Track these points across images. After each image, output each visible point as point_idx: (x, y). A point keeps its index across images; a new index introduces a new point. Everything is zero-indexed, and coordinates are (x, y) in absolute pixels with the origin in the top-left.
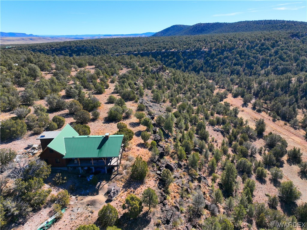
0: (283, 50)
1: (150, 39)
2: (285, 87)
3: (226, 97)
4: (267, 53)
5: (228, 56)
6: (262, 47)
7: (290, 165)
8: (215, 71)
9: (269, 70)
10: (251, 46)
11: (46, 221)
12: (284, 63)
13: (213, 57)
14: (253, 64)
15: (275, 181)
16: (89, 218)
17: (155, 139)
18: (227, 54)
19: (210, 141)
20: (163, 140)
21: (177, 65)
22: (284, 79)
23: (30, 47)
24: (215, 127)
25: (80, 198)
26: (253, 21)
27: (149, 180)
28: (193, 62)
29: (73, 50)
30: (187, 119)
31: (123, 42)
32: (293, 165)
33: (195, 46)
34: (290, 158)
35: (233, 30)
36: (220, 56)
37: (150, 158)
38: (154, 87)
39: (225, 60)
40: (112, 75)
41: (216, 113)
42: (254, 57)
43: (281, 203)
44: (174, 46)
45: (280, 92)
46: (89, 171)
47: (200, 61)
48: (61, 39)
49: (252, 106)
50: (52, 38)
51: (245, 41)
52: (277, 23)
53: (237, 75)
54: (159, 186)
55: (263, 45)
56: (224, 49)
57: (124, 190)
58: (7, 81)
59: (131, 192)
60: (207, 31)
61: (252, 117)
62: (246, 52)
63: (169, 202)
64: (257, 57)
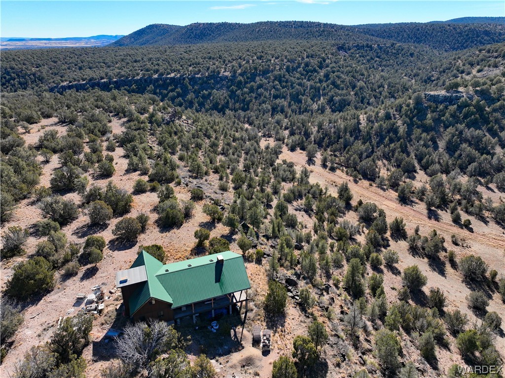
0: (335, 72)
2: (355, 130)
3: (280, 152)
4: (316, 77)
5: (263, 84)
6: (307, 68)
7: (396, 242)
8: (248, 109)
9: (323, 103)
10: (292, 67)
12: (340, 92)
13: (240, 85)
14: (301, 96)
15: (391, 267)
18: (261, 80)
21: (185, 101)
24: (294, 205)
25: (222, 360)
26: (277, 21)
27: (287, 308)
28: (210, 94)
32: (399, 241)
33: (208, 69)
35: (253, 36)
36: (251, 83)
39: (259, 90)
40: (102, 134)
42: (299, 85)
45: (351, 139)
47: (222, 93)
49: (321, 163)
51: (281, 59)
55: (307, 65)
56: (254, 72)
57: (272, 331)
62: (287, 76)
64: (304, 83)
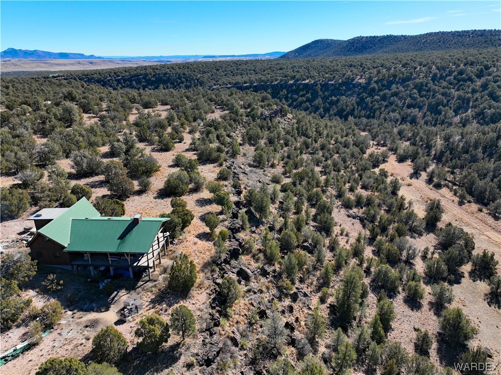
0: (498, 81)
1: (273, 63)
2: (491, 147)
3: (384, 161)
4: (469, 86)
5: (399, 91)
6: (459, 76)
7: (474, 281)
8: (373, 117)
9: (469, 116)
10: (441, 75)
11: (14, 347)
12: (496, 104)
13: (372, 93)
14: (441, 106)
15: (438, 306)
16: (80, 348)
17: (232, 227)
18: (397, 88)
19: (335, 233)
20: (247, 229)
21: (312, 106)
22: (489, 132)
23: (85, 76)
24: (351, 212)
25: (78, 314)
26: (452, 32)
27: (199, 292)
28: (338, 101)
29: (149, 80)
30: (303, 195)
31: (229, 68)
32: (479, 281)
33: (344, 75)
34: (475, 269)
35: (416, 48)
36: (385, 91)
37: (211, 257)
38: (262, 142)
39: (392, 98)
40: (195, 120)
41: (360, 186)
42: (443, 94)
43: (440, 345)
44: (309, 75)
45: (480, 155)
46: (106, 274)
47: (351, 99)
48: (136, 62)
49: (427, 178)
50: (123, 60)
51: (429, 67)
52: (496, 35)
53: (411, 124)
54: (213, 303)
55: (461, 73)
56: (392, 80)
57: (151, 306)
58: (24, 128)
59: (161, 310)
60: (372, 49)
61: (423, 196)
62: (431, 85)
63: (223, 330)
64: (450, 93)
